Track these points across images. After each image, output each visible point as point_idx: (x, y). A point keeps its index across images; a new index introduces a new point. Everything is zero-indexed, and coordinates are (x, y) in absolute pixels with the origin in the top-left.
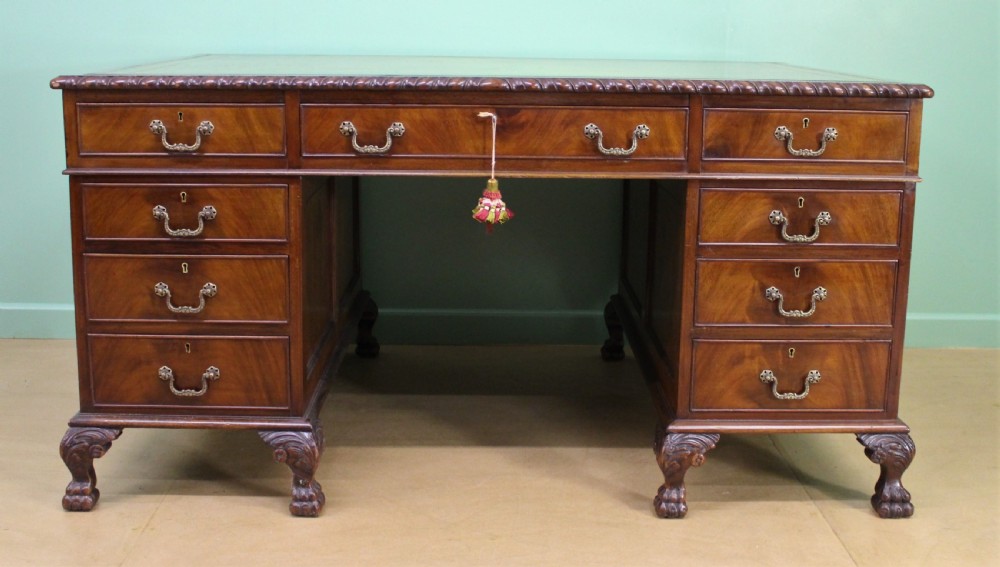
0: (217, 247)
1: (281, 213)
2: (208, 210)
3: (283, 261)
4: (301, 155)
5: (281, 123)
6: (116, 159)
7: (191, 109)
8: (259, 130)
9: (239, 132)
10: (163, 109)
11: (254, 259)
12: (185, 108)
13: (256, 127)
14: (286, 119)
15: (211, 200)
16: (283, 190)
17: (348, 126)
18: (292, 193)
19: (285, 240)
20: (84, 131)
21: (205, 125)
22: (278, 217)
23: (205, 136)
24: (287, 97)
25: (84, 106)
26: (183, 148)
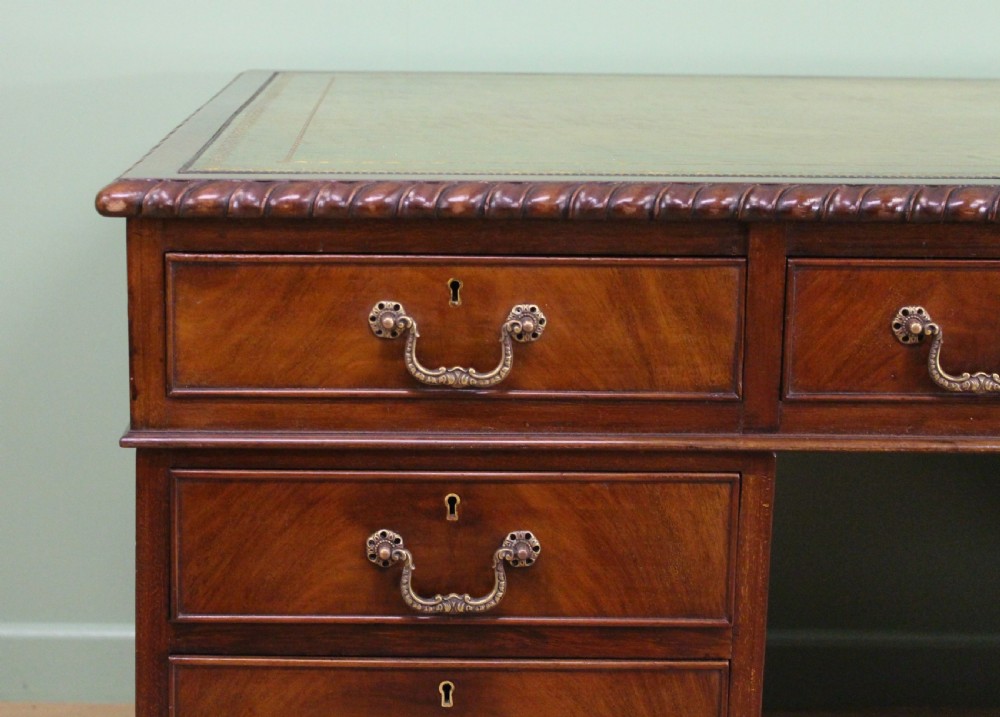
0: (536, 641)
1: (718, 551)
2: (520, 544)
3: (715, 677)
4: (781, 395)
5: (731, 314)
6: (265, 406)
7: (486, 272)
8: (671, 331)
9: (615, 332)
10: (407, 271)
11: (637, 671)
12: (471, 270)
13: (662, 321)
14: (747, 298)
15: (526, 514)
16: (725, 490)
17: (918, 319)
18: (750, 494)
19: (725, 621)
20: (185, 329)
21: (525, 316)
22: (707, 558)
23: (522, 345)
24: (755, 241)
25: (186, 263)
26: (465, 380)
